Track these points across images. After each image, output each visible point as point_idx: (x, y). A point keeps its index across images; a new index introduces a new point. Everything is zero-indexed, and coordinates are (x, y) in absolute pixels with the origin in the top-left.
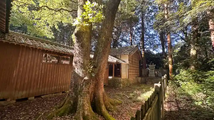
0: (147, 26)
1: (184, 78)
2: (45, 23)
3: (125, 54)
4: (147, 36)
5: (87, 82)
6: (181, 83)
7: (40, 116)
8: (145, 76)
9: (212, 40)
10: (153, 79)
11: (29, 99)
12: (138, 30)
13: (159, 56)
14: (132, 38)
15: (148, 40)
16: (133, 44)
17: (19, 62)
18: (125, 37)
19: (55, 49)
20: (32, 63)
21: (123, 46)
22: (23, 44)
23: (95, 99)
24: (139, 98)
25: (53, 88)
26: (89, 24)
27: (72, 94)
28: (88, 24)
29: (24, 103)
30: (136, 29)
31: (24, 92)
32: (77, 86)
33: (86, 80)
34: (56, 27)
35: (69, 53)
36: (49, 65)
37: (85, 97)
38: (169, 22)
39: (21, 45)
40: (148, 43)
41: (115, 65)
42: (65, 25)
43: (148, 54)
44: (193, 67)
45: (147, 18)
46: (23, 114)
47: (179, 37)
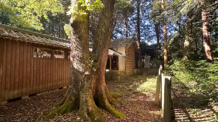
0: (142, 17)
1: (177, 68)
2: (32, 12)
3: (122, 46)
4: (142, 27)
5: (89, 77)
6: (174, 72)
7: (39, 117)
8: (141, 67)
9: (203, 31)
10: (148, 70)
11: (23, 98)
12: (133, 21)
13: (154, 47)
14: (127, 29)
15: (143, 31)
16: (128, 35)
17: (5, 59)
18: (120, 28)
19: (46, 42)
20: (21, 59)
21: (118, 38)
22: (7, 36)
23: (97, 94)
24: (138, 89)
25: (49, 85)
26: (87, 13)
27: (72, 90)
28: (85, 13)
29: (17, 103)
30: (131, 19)
31: (16, 92)
32: (77, 81)
33: (87, 75)
34: (46, 17)
35: (63, 46)
36: (41, 61)
37: (88, 93)
38: (165, 13)
39: (4, 38)
40: (143, 34)
41: (112, 57)
42: (54, 15)
43: (143, 45)
44: (186, 57)
45: (142, 8)
46: (18, 115)
47: (173, 28)
